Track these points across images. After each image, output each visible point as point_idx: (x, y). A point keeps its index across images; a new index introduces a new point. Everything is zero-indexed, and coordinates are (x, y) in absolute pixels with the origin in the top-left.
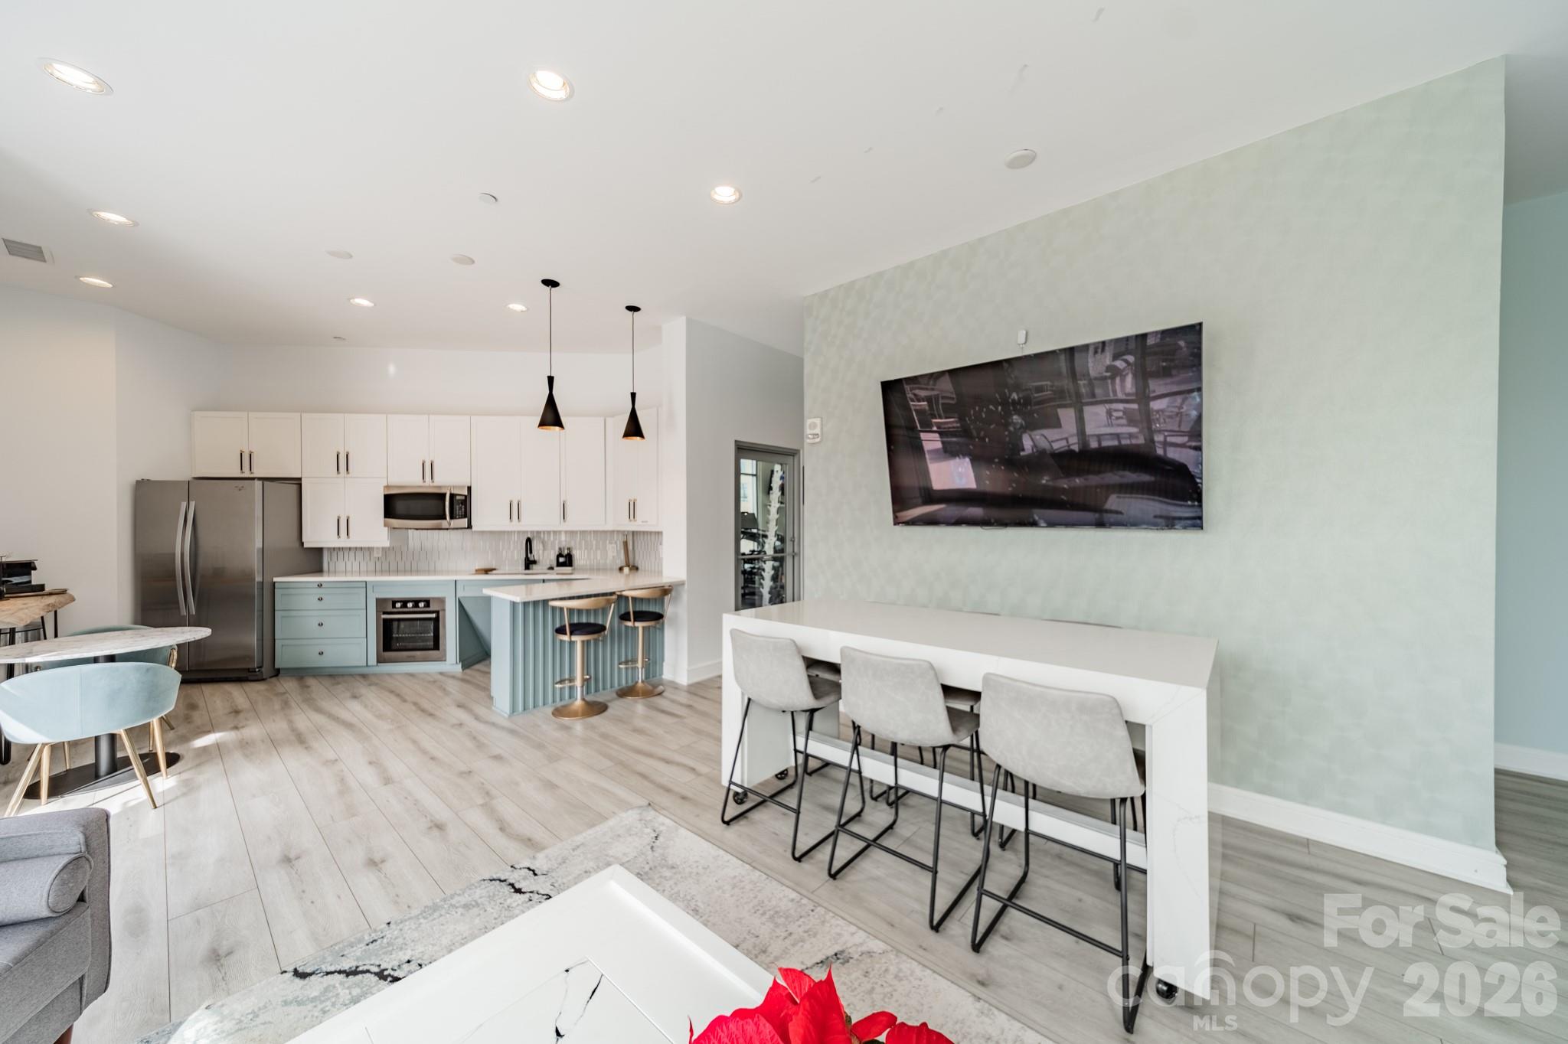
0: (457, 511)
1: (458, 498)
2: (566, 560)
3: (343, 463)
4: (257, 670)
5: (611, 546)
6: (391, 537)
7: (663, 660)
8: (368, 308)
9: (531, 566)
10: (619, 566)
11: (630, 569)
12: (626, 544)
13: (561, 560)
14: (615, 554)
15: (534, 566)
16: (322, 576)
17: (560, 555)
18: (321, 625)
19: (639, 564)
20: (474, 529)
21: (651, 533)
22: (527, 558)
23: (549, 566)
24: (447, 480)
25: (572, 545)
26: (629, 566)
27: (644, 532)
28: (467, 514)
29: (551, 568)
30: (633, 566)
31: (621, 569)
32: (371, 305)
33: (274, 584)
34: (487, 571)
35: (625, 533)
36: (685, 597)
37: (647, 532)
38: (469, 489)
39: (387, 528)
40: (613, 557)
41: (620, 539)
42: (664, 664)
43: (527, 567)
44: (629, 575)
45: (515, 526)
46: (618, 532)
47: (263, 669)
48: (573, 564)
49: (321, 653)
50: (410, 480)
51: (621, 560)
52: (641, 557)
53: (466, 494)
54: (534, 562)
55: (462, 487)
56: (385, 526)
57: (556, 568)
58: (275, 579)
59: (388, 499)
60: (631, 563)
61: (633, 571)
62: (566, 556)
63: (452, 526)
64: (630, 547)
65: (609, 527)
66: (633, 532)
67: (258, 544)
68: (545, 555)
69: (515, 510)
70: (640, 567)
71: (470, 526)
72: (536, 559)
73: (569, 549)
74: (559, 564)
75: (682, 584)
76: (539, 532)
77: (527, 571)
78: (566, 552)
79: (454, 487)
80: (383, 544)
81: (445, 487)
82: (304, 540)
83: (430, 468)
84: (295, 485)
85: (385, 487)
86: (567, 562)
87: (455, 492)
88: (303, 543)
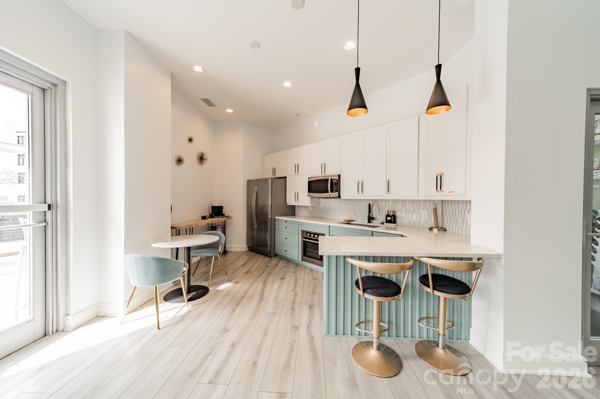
0: (334, 189)
1: (335, 181)
2: (392, 219)
3: (297, 168)
4: (269, 253)
5: (424, 211)
6: (311, 202)
7: (470, 326)
9: (371, 220)
10: (430, 227)
11: (439, 230)
12: (435, 210)
13: (389, 218)
14: (427, 217)
15: (374, 221)
16: (295, 218)
17: (388, 215)
18: (286, 238)
19: (446, 226)
20: (342, 198)
21: (459, 202)
22: (369, 216)
23: (382, 222)
24: (331, 173)
25: (396, 209)
26: (438, 228)
27: (452, 201)
28: (338, 190)
29: (383, 223)
30: (442, 228)
31: (431, 229)
33: (275, 219)
34: (349, 222)
35: (434, 202)
36: (501, 272)
37: (455, 201)
38: (339, 176)
39: (309, 197)
40: (426, 219)
41: (432, 206)
42: (471, 329)
43: (369, 222)
44: (437, 234)
45: (360, 197)
46: (430, 201)
47: (271, 253)
48: (397, 222)
49: (286, 251)
50: (317, 174)
51: (432, 223)
52: (449, 221)
53: (338, 179)
54: (373, 219)
55: (336, 175)
56: (308, 196)
57: (385, 224)
58: (276, 217)
59: (310, 183)
60: (440, 225)
61: (440, 232)
62: (391, 217)
63: (331, 196)
64: (439, 213)
65: (421, 197)
66: (442, 201)
67: (270, 203)
68: (380, 216)
69: (360, 187)
70: (447, 229)
71: (339, 197)
72: (374, 217)
73: (394, 212)
74: (388, 222)
75: (498, 257)
76: (376, 200)
77: (369, 225)
78: (391, 214)
79: (333, 176)
80: (309, 204)
81: (329, 176)
82: (287, 202)
83: (324, 167)
84: (285, 180)
85: (309, 178)
86: (392, 220)
87: (333, 178)
88: (287, 203)
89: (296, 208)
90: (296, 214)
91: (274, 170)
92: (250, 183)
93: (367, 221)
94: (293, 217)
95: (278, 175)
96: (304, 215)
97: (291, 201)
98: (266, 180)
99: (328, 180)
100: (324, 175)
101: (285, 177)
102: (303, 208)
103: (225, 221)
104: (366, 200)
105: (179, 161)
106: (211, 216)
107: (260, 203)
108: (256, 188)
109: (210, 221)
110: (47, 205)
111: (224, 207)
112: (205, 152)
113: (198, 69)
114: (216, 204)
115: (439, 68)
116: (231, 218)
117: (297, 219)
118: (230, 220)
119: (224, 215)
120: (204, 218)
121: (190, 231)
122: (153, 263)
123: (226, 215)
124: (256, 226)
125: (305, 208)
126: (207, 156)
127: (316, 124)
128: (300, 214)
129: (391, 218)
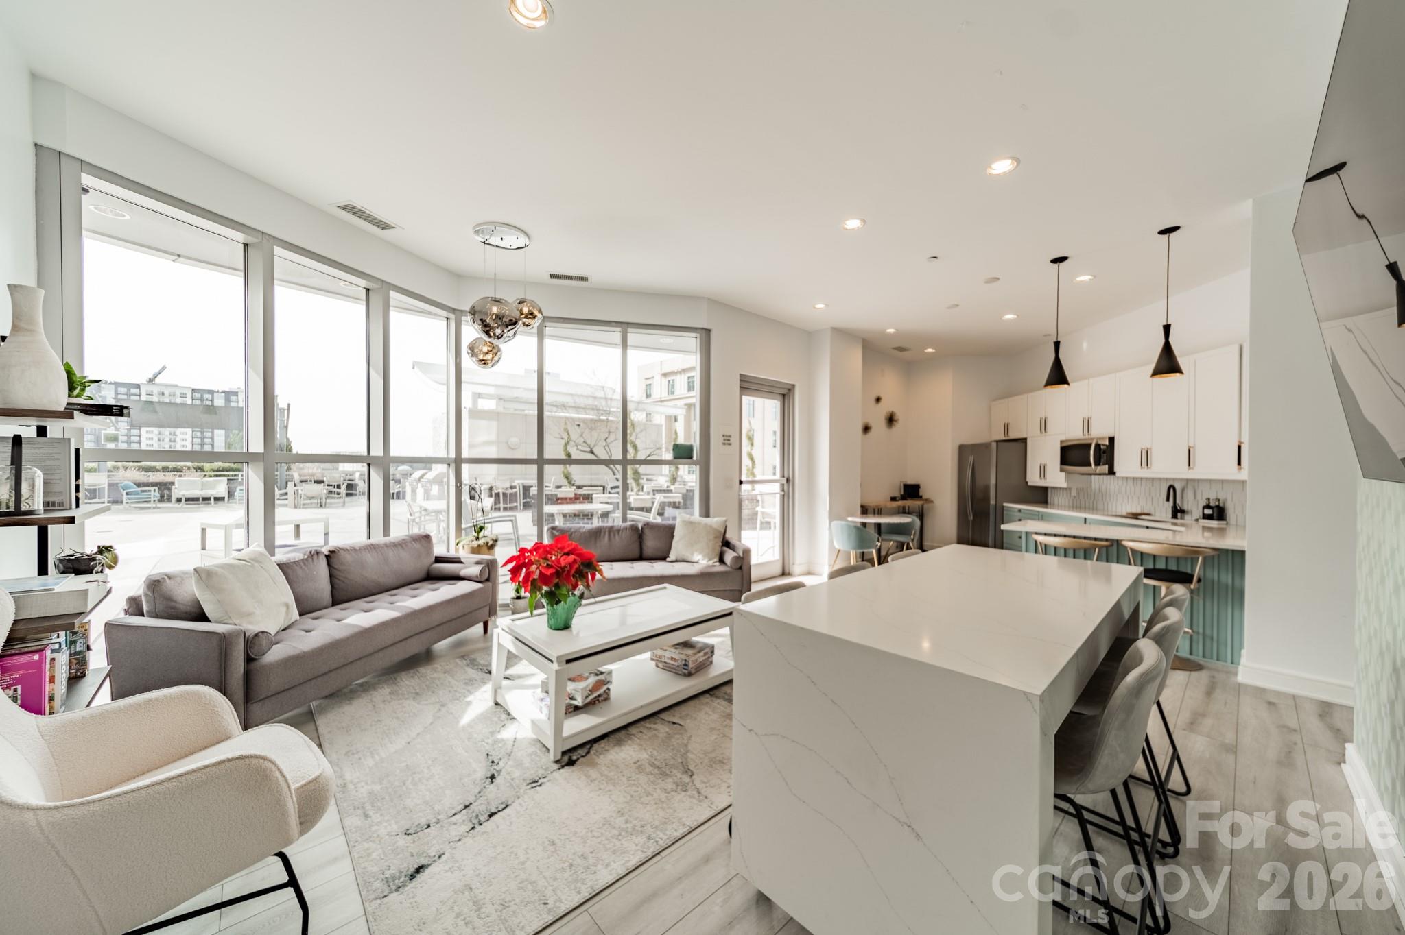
0: (1101, 460)
1: (1103, 447)
2: (1216, 512)
3: (1043, 425)
6: (1067, 479)
8: (1015, 319)
9: (1179, 515)
13: (1208, 512)
15: (1182, 516)
16: (1047, 507)
17: (1208, 506)
20: (1116, 474)
22: (1174, 507)
23: (1194, 517)
24: (1099, 433)
28: (1110, 462)
29: (1196, 520)
32: (1015, 317)
33: (1003, 507)
38: (1112, 440)
39: (1063, 474)
43: (1174, 516)
48: (1225, 518)
50: (1075, 434)
53: (1109, 444)
54: (1183, 512)
55: (1107, 438)
56: (1063, 471)
57: (1201, 521)
58: (1005, 504)
59: (1063, 450)
62: (1214, 508)
63: (1098, 471)
67: (993, 481)
68: (1194, 505)
71: (1112, 473)
72: (1182, 509)
73: (1218, 501)
74: (1205, 517)
77: (1175, 521)
78: (1215, 504)
79: (1100, 438)
80: (1064, 485)
81: (1093, 439)
82: (1028, 480)
83: (1087, 423)
84: (1024, 444)
85: (1061, 442)
86: (1215, 515)
87: (1100, 442)
88: (1027, 483)
89: (1049, 491)
90: (1049, 501)
91: (1007, 427)
92: (962, 449)
93: (1170, 515)
94: (1044, 505)
95: (1013, 436)
96: (1063, 504)
97: (1034, 479)
98: (986, 446)
99: (1090, 445)
100: (1087, 437)
101: (1026, 439)
102: (1061, 491)
103: (922, 506)
104: (1167, 480)
105: (866, 429)
106: (903, 498)
107: (980, 482)
108: (972, 458)
109: (900, 503)
110: (785, 479)
111: (921, 486)
112: (895, 411)
113: (891, 331)
114: (910, 482)
115: (1167, 328)
116: (932, 502)
117: (1051, 508)
118: (930, 505)
119: (921, 497)
120: (893, 499)
121: (879, 511)
122: (854, 530)
123: (924, 497)
124: (971, 518)
125: (1065, 492)
126: (899, 415)
127: (1085, 345)
128: (1056, 502)
129: (1213, 511)
